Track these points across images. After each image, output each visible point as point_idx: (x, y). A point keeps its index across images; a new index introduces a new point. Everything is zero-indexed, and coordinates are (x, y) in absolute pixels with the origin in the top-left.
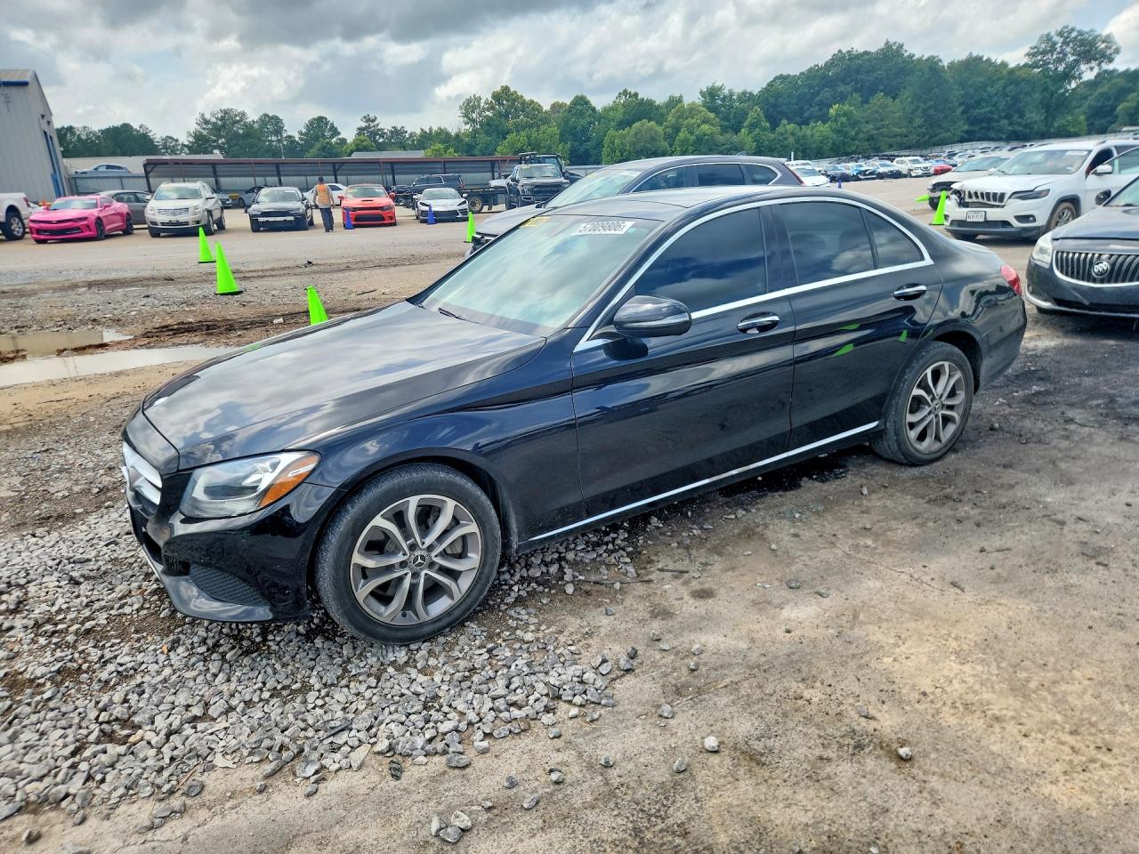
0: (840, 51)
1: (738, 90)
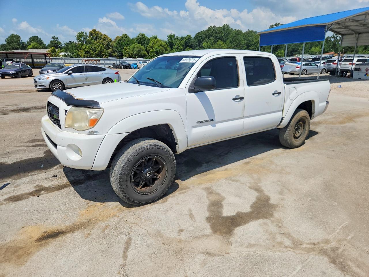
0: (211, 26)
1: (180, 36)
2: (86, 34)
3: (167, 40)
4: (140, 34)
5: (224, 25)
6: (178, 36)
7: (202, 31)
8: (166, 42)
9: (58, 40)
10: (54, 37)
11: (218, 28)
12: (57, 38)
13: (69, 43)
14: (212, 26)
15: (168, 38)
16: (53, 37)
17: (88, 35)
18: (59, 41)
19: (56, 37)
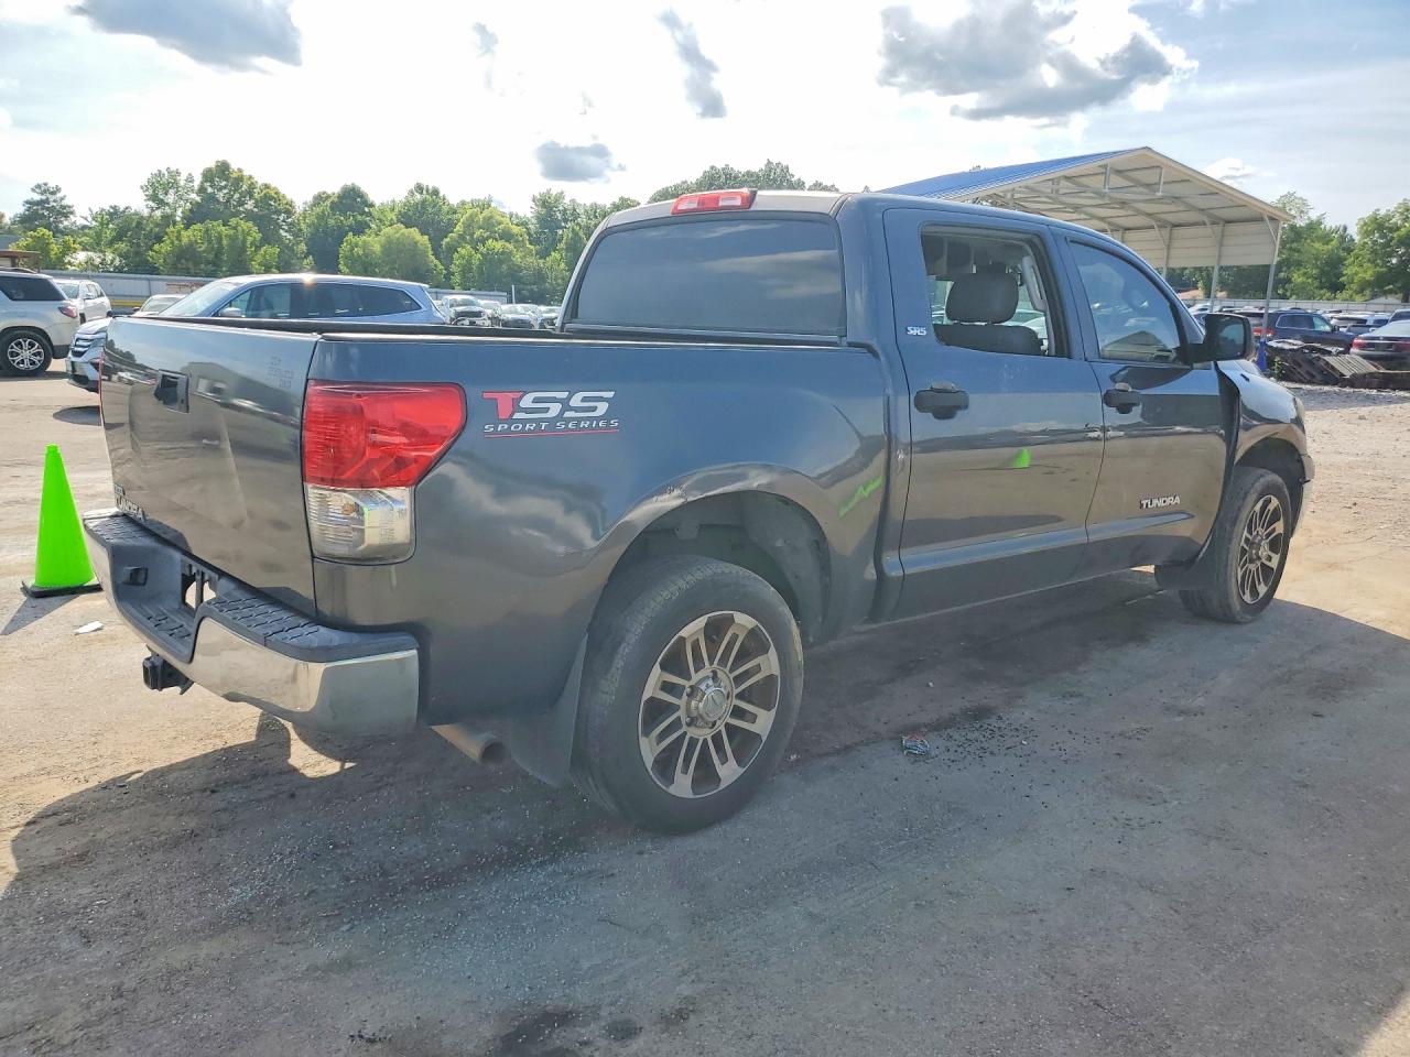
2: (190, 179)
3: (529, 215)
4: (419, 188)
5: (769, 162)
6: (578, 201)
7: (679, 182)
8: (524, 224)
9: (62, 199)
10: (46, 184)
11: (744, 176)
12: (58, 190)
13: (110, 214)
14: (720, 166)
15: (534, 206)
16: (39, 186)
17: (196, 184)
18: (64, 203)
19: (52, 185)
